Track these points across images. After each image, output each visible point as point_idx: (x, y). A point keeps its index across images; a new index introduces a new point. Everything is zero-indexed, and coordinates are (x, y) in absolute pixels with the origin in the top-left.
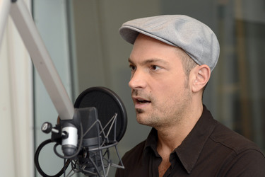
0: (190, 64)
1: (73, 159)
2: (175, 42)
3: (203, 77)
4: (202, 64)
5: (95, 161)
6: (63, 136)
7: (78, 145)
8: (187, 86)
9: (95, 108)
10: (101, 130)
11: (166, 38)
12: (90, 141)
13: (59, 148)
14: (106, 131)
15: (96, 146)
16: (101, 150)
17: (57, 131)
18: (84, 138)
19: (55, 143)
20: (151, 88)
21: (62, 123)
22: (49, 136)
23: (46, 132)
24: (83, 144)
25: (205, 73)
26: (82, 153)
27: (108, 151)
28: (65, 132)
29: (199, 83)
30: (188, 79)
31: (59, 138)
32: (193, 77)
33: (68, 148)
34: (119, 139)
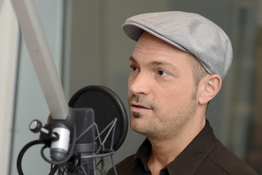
0: (201, 72)
1: (62, 165)
2: (188, 48)
3: (213, 88)
4: (213, 74)
5: (86, 171)
6: (54, 138)
7: (69, 150)
8: (194, 97)
9: (92, 110)
10: (96, 135)
11: (179, 42)
12: (83, 147)
13: (47, 152)
14: (103, 137)
15: (90, 153)
16: (95, 158)
17: (46, 131)
18: (77, 142)
20: (154, 95)
21: (53, 123)
22: (37, 136)
23: (35, 131)
24: (75, 149)
25: (215, 83)
26: (72, 159)
27: (102, 161)
28: (56, 134)
29: (207, 94)
30: (197, 90)
31: (48, 140)
32: (202, 87)
33: (57, 152)
34: (116, 148)
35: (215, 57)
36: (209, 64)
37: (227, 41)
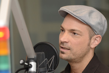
15: (45, 72)
17: (27, 64)
18: (39, 68)
19: (25, 70)
22: (23, 67)
24: (39, 71)
28: (31, 65)
30: (90, 42)
34: (55, 69)
35: (100, 27)
36: (96, 30)
37: (105, 20)
